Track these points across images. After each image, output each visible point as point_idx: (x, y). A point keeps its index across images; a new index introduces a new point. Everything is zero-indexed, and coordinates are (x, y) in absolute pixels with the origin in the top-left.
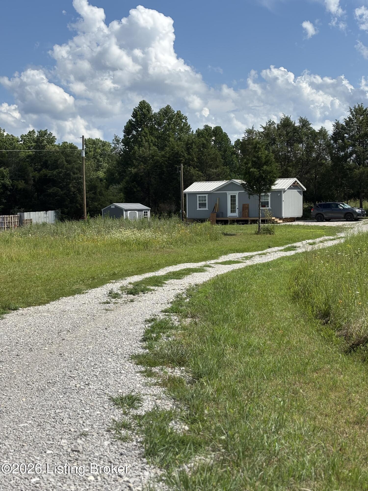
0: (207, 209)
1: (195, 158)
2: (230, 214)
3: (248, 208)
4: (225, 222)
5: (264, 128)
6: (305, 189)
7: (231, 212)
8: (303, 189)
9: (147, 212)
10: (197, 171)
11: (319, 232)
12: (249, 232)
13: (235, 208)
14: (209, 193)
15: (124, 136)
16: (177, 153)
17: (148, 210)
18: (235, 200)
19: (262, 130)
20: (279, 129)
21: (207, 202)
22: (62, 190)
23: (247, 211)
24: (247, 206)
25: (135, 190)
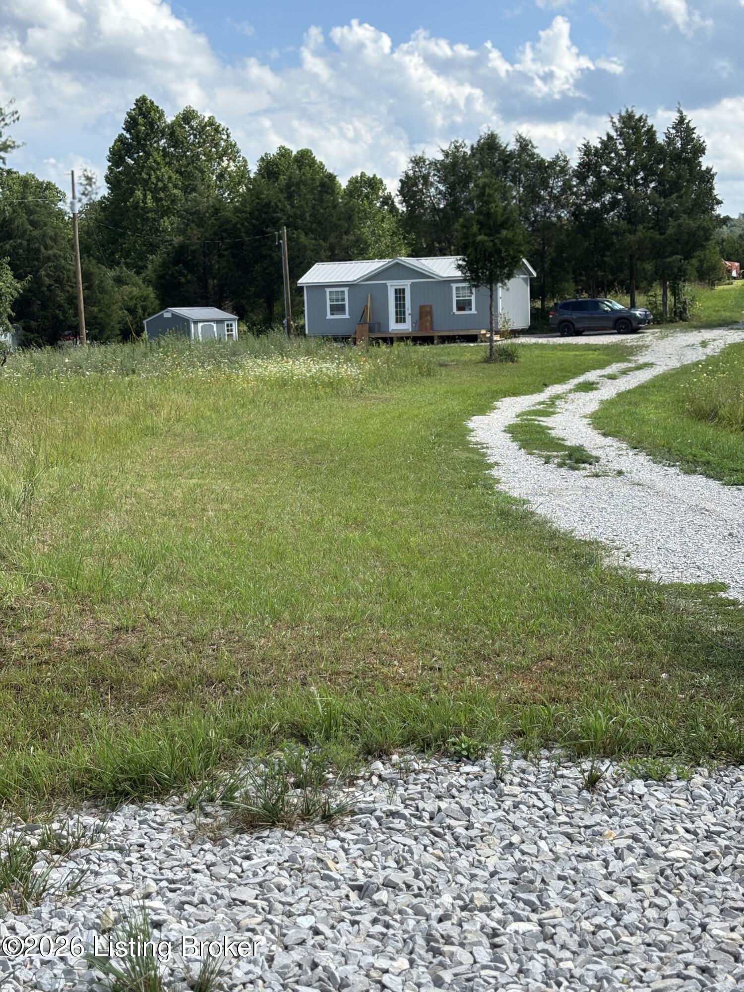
0: (347, 316)
2: (394, 327)
3: (430, 313)
4: (389, 340)
5: (447, 155)
6: (535, 274)
7: (397, 322)
8: (530, 274)
9: (231, 325)
13: (404, 314)
14: (351, 286)
15: (110, 169)
17: (234, 320)
18: (404, 297)
19: (440, 157)
20: (473, 155)
21: (346, 303)
23: (429, 318)
24: (428, 309)
25: (183, 280)
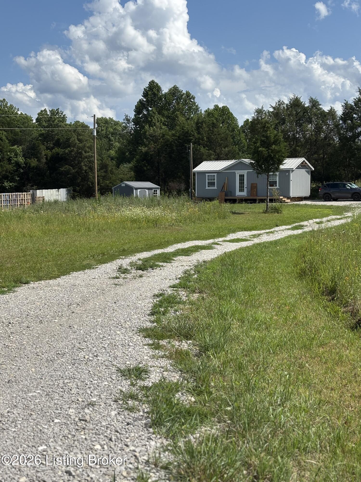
0: (216, 188)
1: (205, 138)
2: (238, 193)
3: (256, 187)
4: (234, 201)
5: (274, 108)
6: (313, 169)
7: (240, 191)
8: (311, 169)
9: (156, 191)
10: (207, 150)
11: (326, 211)
12: (257, 211)
13: (244, 188)
14: (218, 172)
15: (135, 116)
16: (187, 132)
17: (158, 188)
18: (244, 179)
19: (271, 110)
20: (288, 109)
21: (216, 181)
22: (74, 169)
23: (255, 190)
24: (255, 185)
25: (145, 168)
